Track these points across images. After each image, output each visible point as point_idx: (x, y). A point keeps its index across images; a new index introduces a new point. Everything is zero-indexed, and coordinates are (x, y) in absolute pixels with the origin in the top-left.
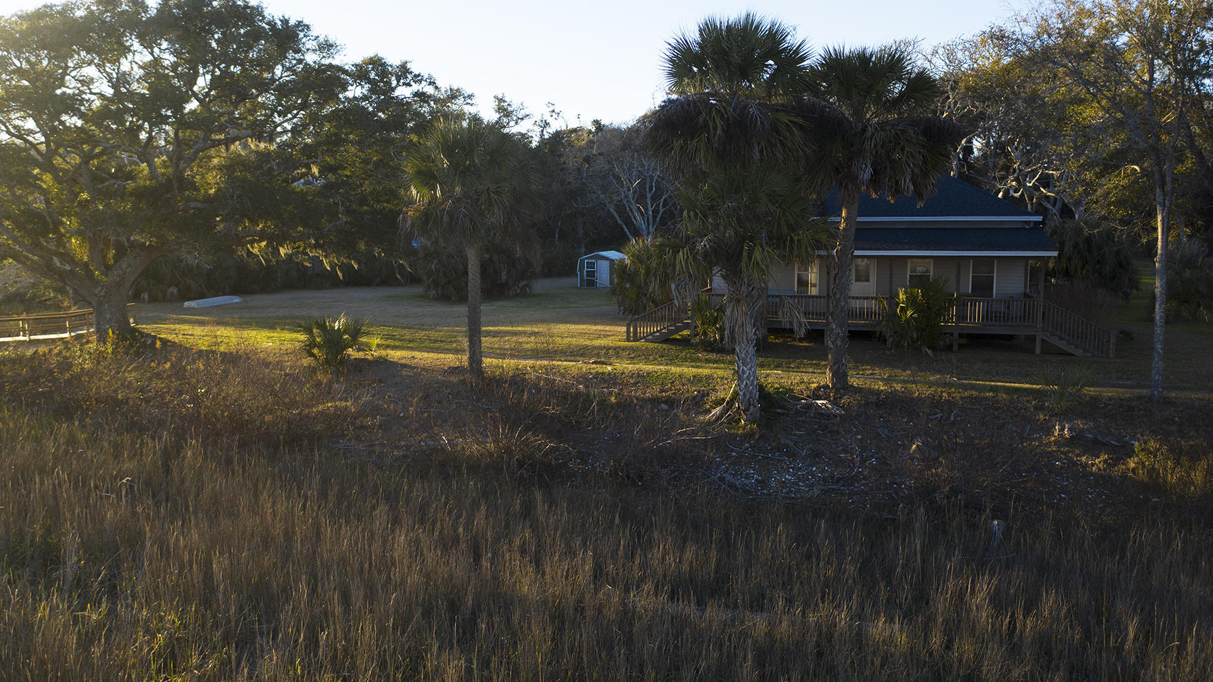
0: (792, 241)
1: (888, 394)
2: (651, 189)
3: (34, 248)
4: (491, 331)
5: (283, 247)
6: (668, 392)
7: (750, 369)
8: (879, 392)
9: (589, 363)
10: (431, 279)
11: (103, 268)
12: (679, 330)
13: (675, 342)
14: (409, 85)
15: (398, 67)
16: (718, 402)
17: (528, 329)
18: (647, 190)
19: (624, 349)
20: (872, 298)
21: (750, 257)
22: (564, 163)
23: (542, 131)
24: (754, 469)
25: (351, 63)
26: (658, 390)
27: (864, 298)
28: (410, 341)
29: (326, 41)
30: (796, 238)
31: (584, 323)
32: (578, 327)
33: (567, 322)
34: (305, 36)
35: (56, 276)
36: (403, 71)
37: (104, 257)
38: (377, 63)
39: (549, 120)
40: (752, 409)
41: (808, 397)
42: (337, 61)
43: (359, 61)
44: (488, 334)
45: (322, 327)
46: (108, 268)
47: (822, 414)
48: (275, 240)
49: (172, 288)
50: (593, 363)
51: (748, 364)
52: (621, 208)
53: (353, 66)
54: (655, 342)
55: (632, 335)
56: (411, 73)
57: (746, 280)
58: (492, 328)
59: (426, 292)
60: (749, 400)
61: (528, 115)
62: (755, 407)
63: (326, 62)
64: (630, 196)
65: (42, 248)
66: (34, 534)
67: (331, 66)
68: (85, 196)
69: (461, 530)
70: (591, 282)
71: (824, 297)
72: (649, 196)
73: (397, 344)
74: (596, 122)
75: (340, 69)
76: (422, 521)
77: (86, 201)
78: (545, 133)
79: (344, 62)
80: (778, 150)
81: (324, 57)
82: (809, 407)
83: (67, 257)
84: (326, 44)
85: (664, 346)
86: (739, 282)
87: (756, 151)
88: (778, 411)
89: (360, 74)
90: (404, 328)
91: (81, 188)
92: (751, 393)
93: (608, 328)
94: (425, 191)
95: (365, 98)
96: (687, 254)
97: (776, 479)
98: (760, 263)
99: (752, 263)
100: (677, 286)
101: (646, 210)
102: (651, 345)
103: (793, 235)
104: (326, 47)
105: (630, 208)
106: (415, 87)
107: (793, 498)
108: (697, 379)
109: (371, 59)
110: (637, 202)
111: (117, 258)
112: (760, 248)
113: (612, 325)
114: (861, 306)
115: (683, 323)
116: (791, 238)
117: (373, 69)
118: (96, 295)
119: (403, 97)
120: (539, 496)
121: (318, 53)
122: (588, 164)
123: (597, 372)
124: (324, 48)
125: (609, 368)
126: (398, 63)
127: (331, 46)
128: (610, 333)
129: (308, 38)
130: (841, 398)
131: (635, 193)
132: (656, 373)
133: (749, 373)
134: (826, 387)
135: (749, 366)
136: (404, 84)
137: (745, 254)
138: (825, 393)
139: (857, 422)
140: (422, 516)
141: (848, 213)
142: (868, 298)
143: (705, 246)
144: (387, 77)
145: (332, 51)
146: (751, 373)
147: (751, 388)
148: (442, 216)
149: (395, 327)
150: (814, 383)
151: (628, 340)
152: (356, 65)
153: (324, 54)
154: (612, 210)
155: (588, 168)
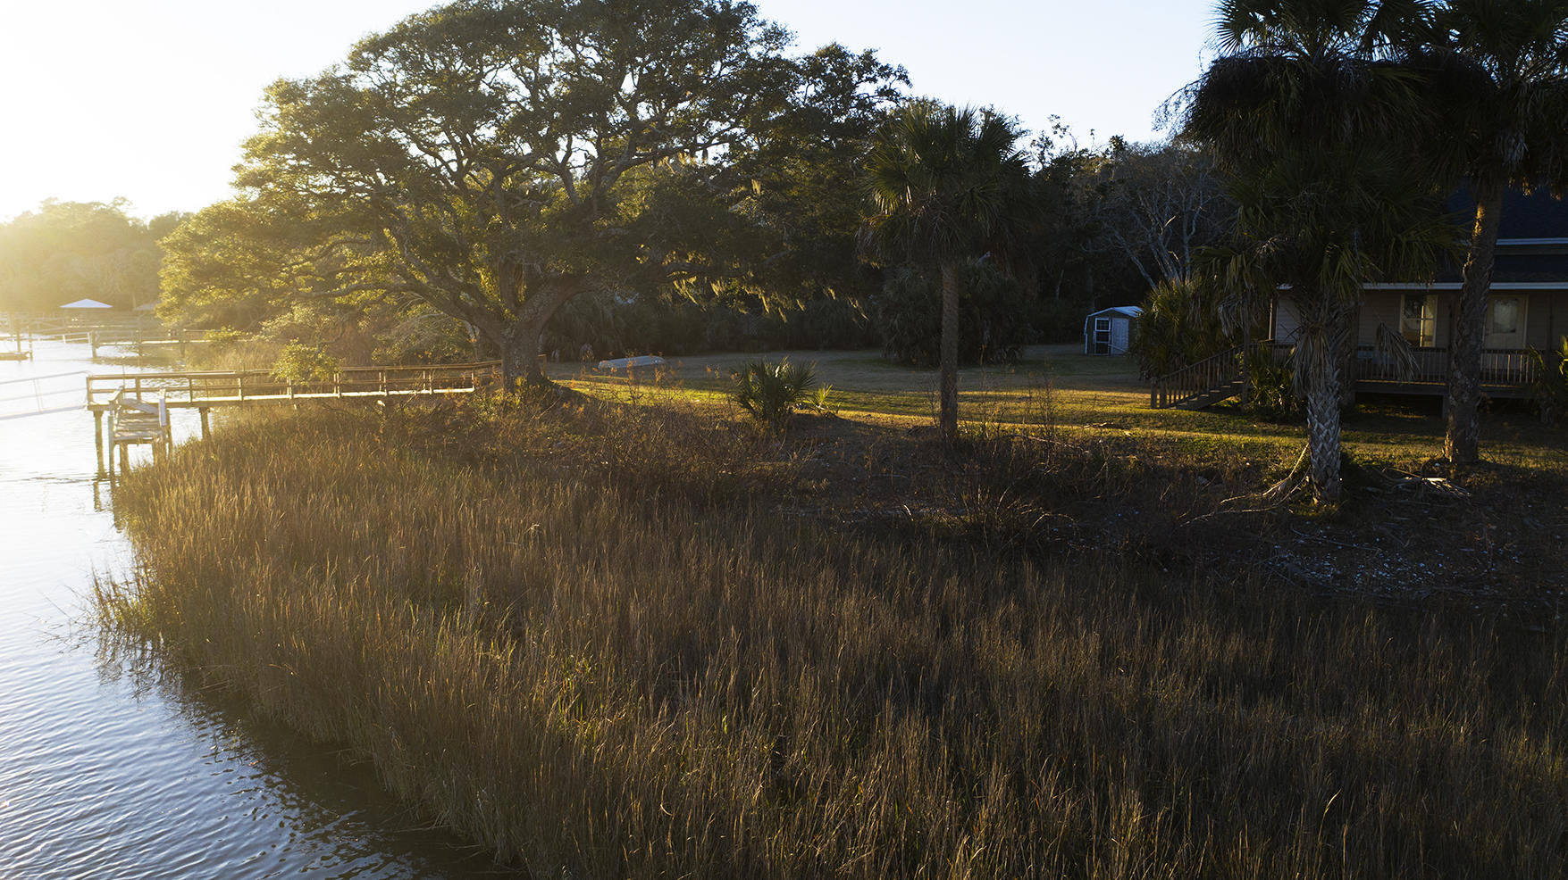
0: (1398, 243)
1: (1540, 473)
2: (1189, 230)
3: (442, 279)
4: (968, 396)
5: (716, 283)
6: (1208, 461)
7: (1329, 427)
8: (1526, 471)
9: (1099, 427)
10: (893, 338)
11: (513, 306)
12: (1225, 394)
13: (1220, 410)
14: (874, 80)
15: (860, 58)
16: (1279, 476)
17: (1018, 394)
18: (1185, 230)
19: (1147, 417)
20: (1520, 352)
21: (1333, 266)
22: (1071, 194)
23: (1042, 153)
24: (1331, 561)
25: (802, 55)
26: (1194, 459)
27: (1507, 352)
28: (865, 404)
29: (774, 28)
30: (1404, 240)
31: (1093, 390)
32: (1083, 393)
33: (1070, 388)
34: (749, 21)
35: (463, 315)
36: (868, 61)
37: (515, 294)
38: (835, 53)
39: (1052, 138)
40: (1330, 482)
41: (1416, 473)
42: (788, 53)
43: (812, 52)
44: (965, 398)
45: (760, 371)
46: (518, 306)
47: (1434, 494)
48: (706, 274)
49: (586, 346)
50: (1104, 427)
51: (1327, 421)
52: (1147, 257)
53: (805, 59)
54: (1190, 410)
55: (1158, 402)
56: (877, 64)
57: (1327, 303)
58: (970, 393)
59: (886, 355)
60: (1325, 470)
61: (1024, 132)
62: (1334, 480)
63: (772, 55)
64: (1160, 239)
65: (450, 279)
66: (435, 575)
67: (778, 59)
68: (497, 218)
69: (926, 600)
70: (1102, 347)
71: (1444, 350)
72: (1187, 239)
73: (848, 405)
74: (1117, 142)
75: (790, 65)
76: (877, 588)
77: (498, 223)
78: (1046, 155)
79: (797, 55)
80: (1381, 120)
81: (771, 49)
82: (1416, 486)
83: (474, 290)
84: (774, 33)
85: (1204, 414)
86: (1316, 305)
87: (1348, 122)
88: (1369, 489)
89: (814, 68)
90: (858, 392)
91: (493, 209)
92: (1329, 460)
93: (1125, 395)
94: (892, 195)
95: (819, 97)
96: (1242, 262)
97: (1363, 574)
98: (1349, 272)
99: (1336, 274)
100: (1226, 309)
101: (1183, 260)
102: (1185, 413)
103: (1399, 236)
104: (775, 36)
105: (1160, 256)
106: (881, 82)
107: (1389, 599)
108: (1250, 447)
109: (828, 49)
110: (1169, 248)
111: (529, 294)
112: (1349, 253)
113: (1132, 392)
114: (1501, 368)
115: (1232, 385)
116: (1397, 238)
117: (829, 62)
118: (504, 338)
119: (866, 96)
120: (1028, 567)
121: (764, 43)
122: (1104, 195)
123: (1109, 437)
124: (771, 37)
125: (1127, 433)
126: (861, 53)
127: (780, 34)
128: (1128, 400)
129: (753, 23)
130: (1467, 476)
131: (1166, 235)
132: (1193, 439)
133: (1328, 433)
134: (1444, 461)
135: (1327, 423)
136: (868, 79)
137: (1326, 261)
138: (1442, 469)
139: (1490, 509)
140: (877, 581)
141: (1485, 213)
142: (1512, 352)
143: (1268, 250)
144: (846, 72)
145: (781, 41)
146: (1331, 433)
147: (1329, 453)
148: (912, 226)
149: (846, 391)
150: (1425, 456)
151: (1153, 406)
152: (808, 58)
153: (772, 45)
154: (1134, 258)
155: (1103, 200)
